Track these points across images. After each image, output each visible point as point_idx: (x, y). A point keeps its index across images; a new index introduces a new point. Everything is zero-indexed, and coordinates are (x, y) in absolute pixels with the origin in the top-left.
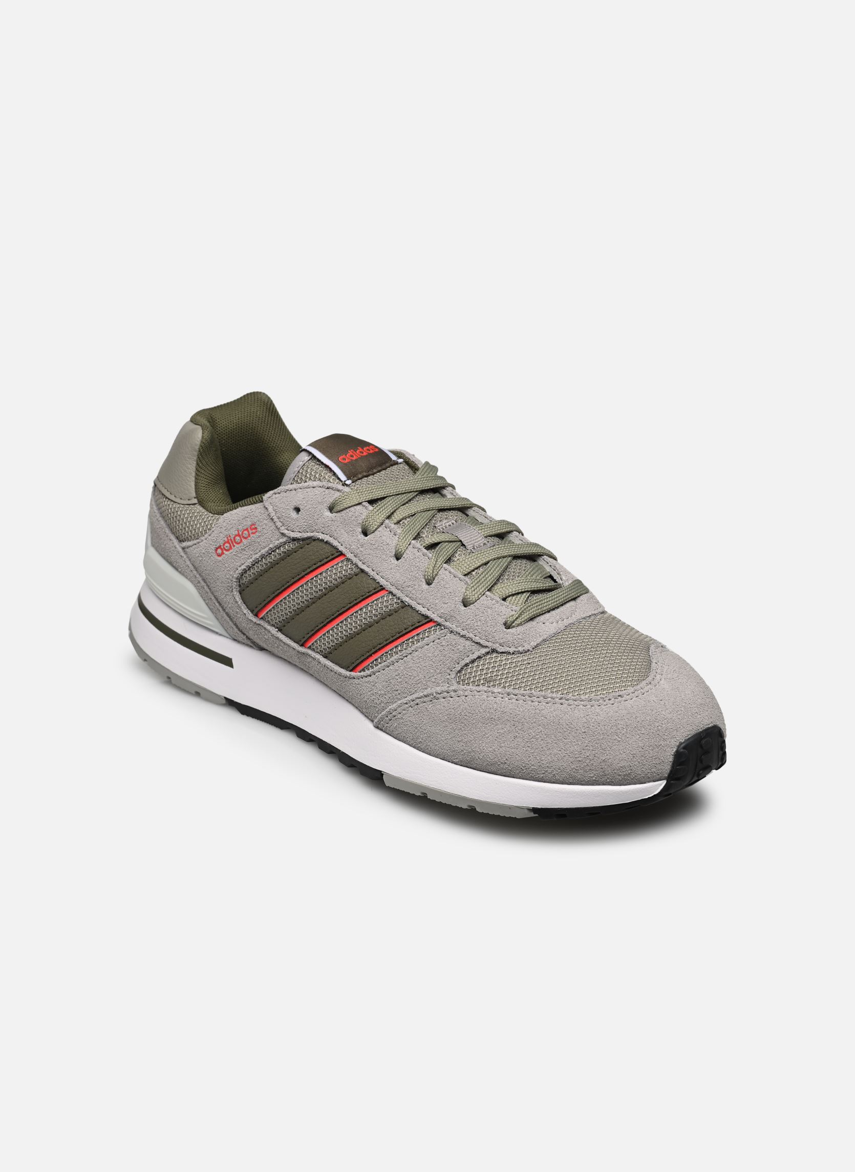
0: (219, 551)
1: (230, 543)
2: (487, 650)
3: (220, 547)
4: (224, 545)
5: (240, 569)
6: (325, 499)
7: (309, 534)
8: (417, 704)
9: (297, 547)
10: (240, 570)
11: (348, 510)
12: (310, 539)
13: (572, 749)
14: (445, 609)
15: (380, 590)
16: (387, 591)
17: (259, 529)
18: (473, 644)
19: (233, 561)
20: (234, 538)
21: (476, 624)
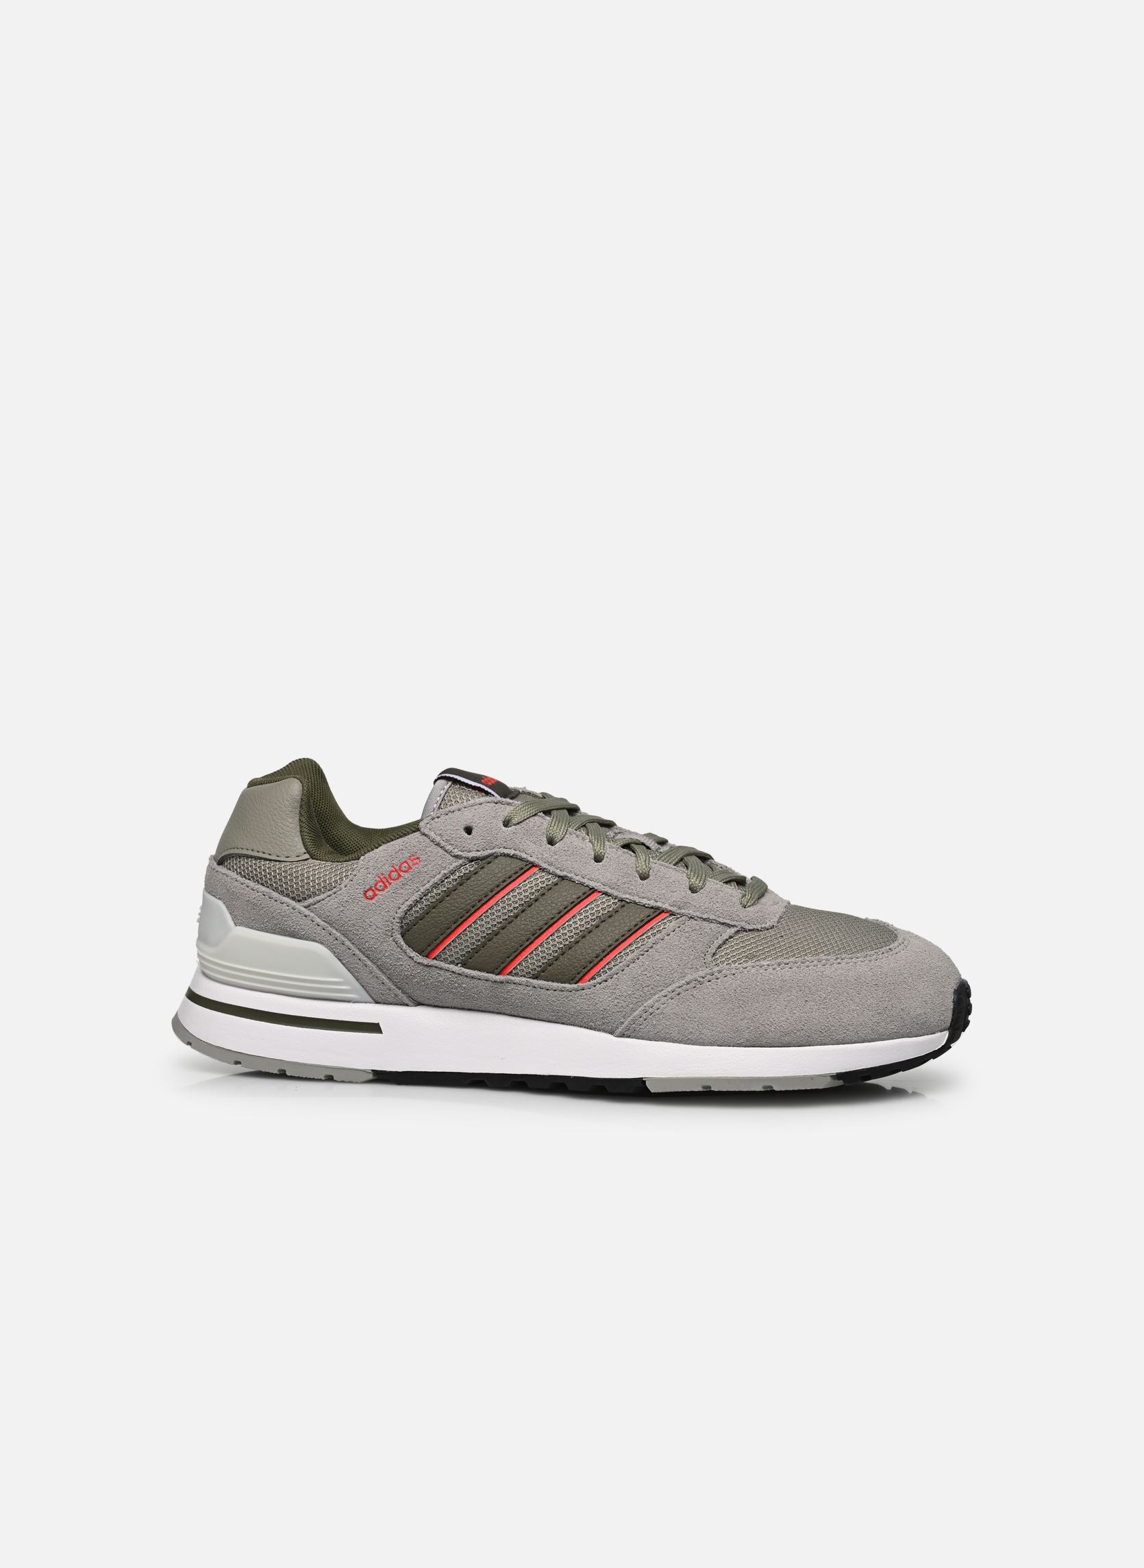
0: (370, 894)
1: (383, 882)
2: (736, 929)
3: (370, 889)
4: (376, 885)
5: (403, 906)
6: (498, 814)
7: (490, 852)
8: (679, 994)
9: (476, 869)
10: (404, 908)
11: (527, 821)
12: (491, 857)
13: (869, 1003)
14: (676, 897)
15: (593, 892)
16: (600, 892)
17: (423, 857)
18: (719, 925)
19: (393, 899)
20: (389, 875)
21: (715, 906)
